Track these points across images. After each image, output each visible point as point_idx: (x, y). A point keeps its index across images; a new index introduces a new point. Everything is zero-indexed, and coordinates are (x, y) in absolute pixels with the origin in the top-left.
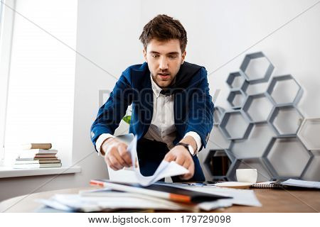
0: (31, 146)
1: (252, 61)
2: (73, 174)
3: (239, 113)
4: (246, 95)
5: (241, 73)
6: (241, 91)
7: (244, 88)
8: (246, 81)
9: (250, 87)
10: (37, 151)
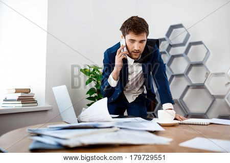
0: (15, 91)
2: (46, 111)
4: (169, 54)
5: (167, 38)
6: (166, 52)
7: (168, 50)
8: (170, 44)
9: (172, 49)
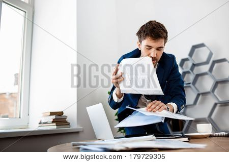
0: (49, 114)
1: (196, 50)
2: (77, 132)
3: (190, 87)
4: (194, 73)
5: (190, 58)
6: (190, 71)
7: (192, 69)
8: (193, 64)
9: (196, 68)
10: (54, 117)
